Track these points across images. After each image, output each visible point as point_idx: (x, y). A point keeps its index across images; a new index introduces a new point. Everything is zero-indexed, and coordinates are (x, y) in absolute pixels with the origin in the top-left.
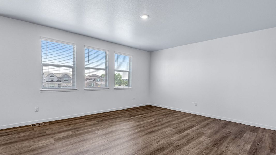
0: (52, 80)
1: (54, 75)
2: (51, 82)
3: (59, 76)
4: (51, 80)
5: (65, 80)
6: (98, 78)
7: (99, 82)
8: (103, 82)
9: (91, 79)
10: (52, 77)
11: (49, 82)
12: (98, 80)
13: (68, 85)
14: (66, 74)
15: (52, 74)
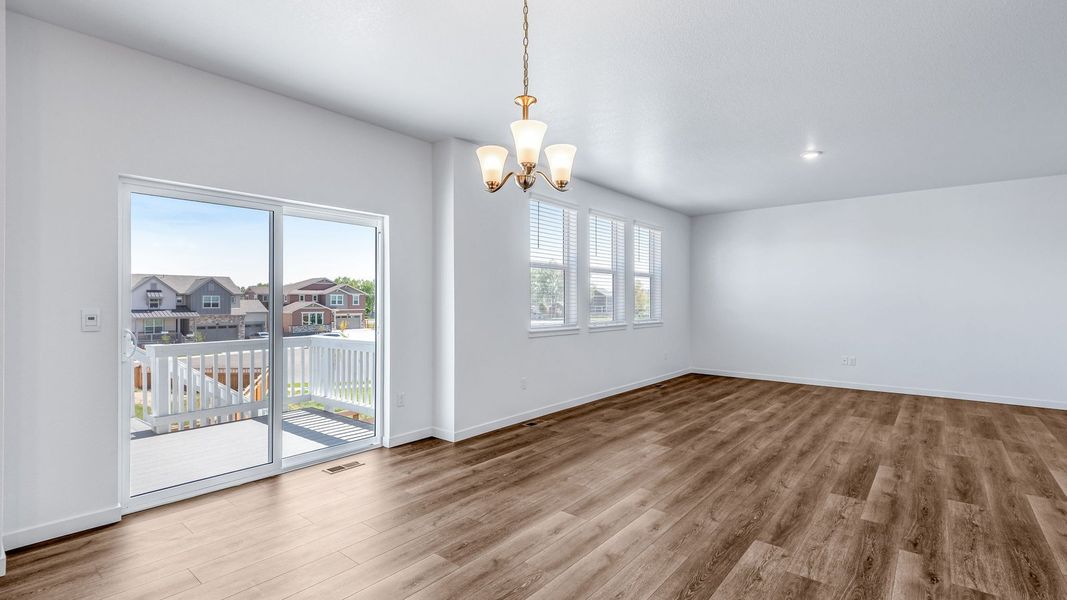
0: (156, 305)
1: (163, 283)
2: (151, 311)
3: (182, 290)
4: (152, 305)
5: (208, 305)
6: (335, 292)
7: (340, 307)
8: (355, 307)
9: (308, 298)
10: (157, 294)
11: (146, 311)
12: (334, 302)
13: (221, 324)
14: (212, 281)
15: (154, 281)
